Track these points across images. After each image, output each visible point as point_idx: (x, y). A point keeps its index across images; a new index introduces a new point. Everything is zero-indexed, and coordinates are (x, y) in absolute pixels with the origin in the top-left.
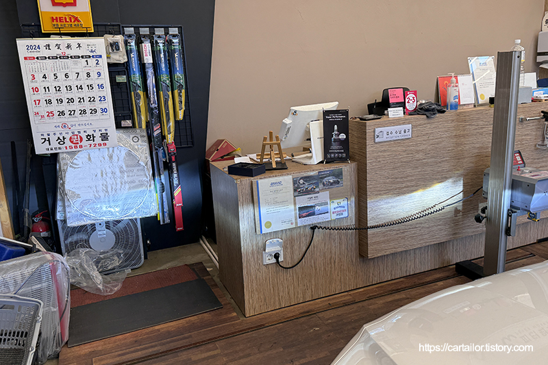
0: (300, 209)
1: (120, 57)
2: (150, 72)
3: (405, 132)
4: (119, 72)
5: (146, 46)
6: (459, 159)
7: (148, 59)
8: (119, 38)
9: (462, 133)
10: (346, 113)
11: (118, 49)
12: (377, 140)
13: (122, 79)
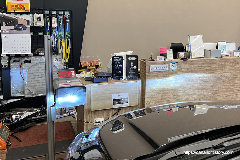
0: (114, 100)
1: (41, 24)
3: (165, 68)
4: (41, 30)
5: (54, 20)
6: (191, 82)
7: (54, 25)
8: (41, 16)
9: (193, 70)
10: (136, 57)
11: (40, 20)
12: (151, 71)
13: (41, 34)
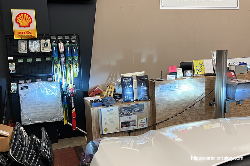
0: (122, 123)
1: (48, 49)
2: (62, 55)
3: (175, 87)
5: (61, 45)
7: (62, 50)
8: (48, 41)
10: (147, 77)
